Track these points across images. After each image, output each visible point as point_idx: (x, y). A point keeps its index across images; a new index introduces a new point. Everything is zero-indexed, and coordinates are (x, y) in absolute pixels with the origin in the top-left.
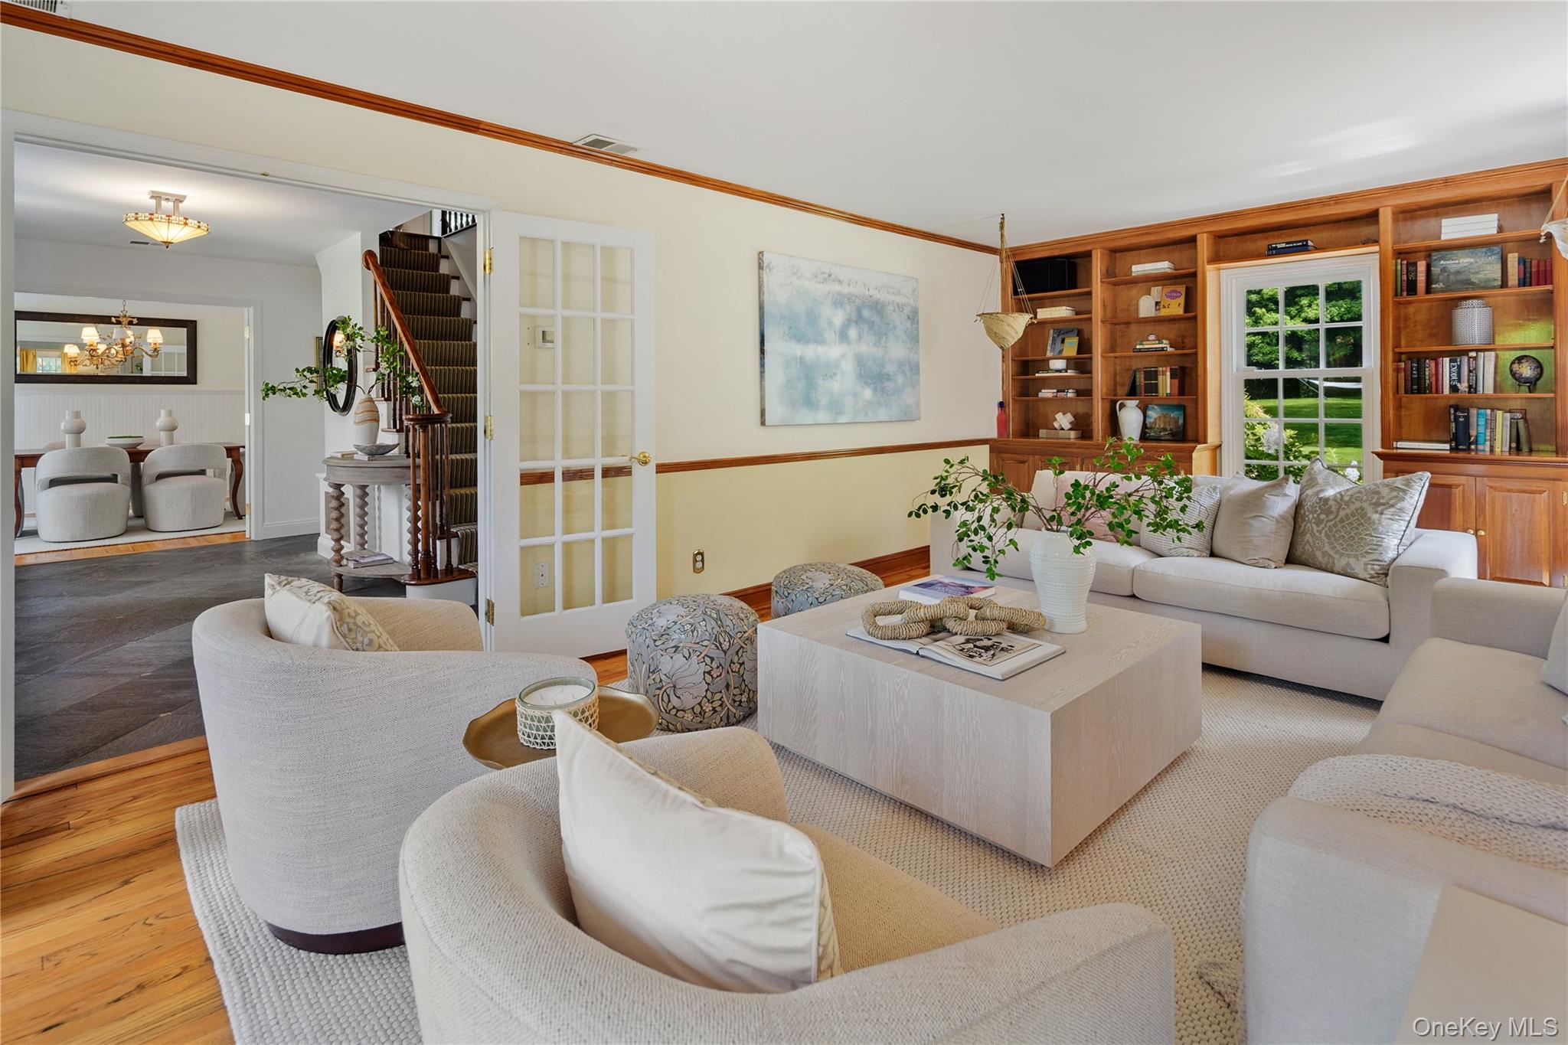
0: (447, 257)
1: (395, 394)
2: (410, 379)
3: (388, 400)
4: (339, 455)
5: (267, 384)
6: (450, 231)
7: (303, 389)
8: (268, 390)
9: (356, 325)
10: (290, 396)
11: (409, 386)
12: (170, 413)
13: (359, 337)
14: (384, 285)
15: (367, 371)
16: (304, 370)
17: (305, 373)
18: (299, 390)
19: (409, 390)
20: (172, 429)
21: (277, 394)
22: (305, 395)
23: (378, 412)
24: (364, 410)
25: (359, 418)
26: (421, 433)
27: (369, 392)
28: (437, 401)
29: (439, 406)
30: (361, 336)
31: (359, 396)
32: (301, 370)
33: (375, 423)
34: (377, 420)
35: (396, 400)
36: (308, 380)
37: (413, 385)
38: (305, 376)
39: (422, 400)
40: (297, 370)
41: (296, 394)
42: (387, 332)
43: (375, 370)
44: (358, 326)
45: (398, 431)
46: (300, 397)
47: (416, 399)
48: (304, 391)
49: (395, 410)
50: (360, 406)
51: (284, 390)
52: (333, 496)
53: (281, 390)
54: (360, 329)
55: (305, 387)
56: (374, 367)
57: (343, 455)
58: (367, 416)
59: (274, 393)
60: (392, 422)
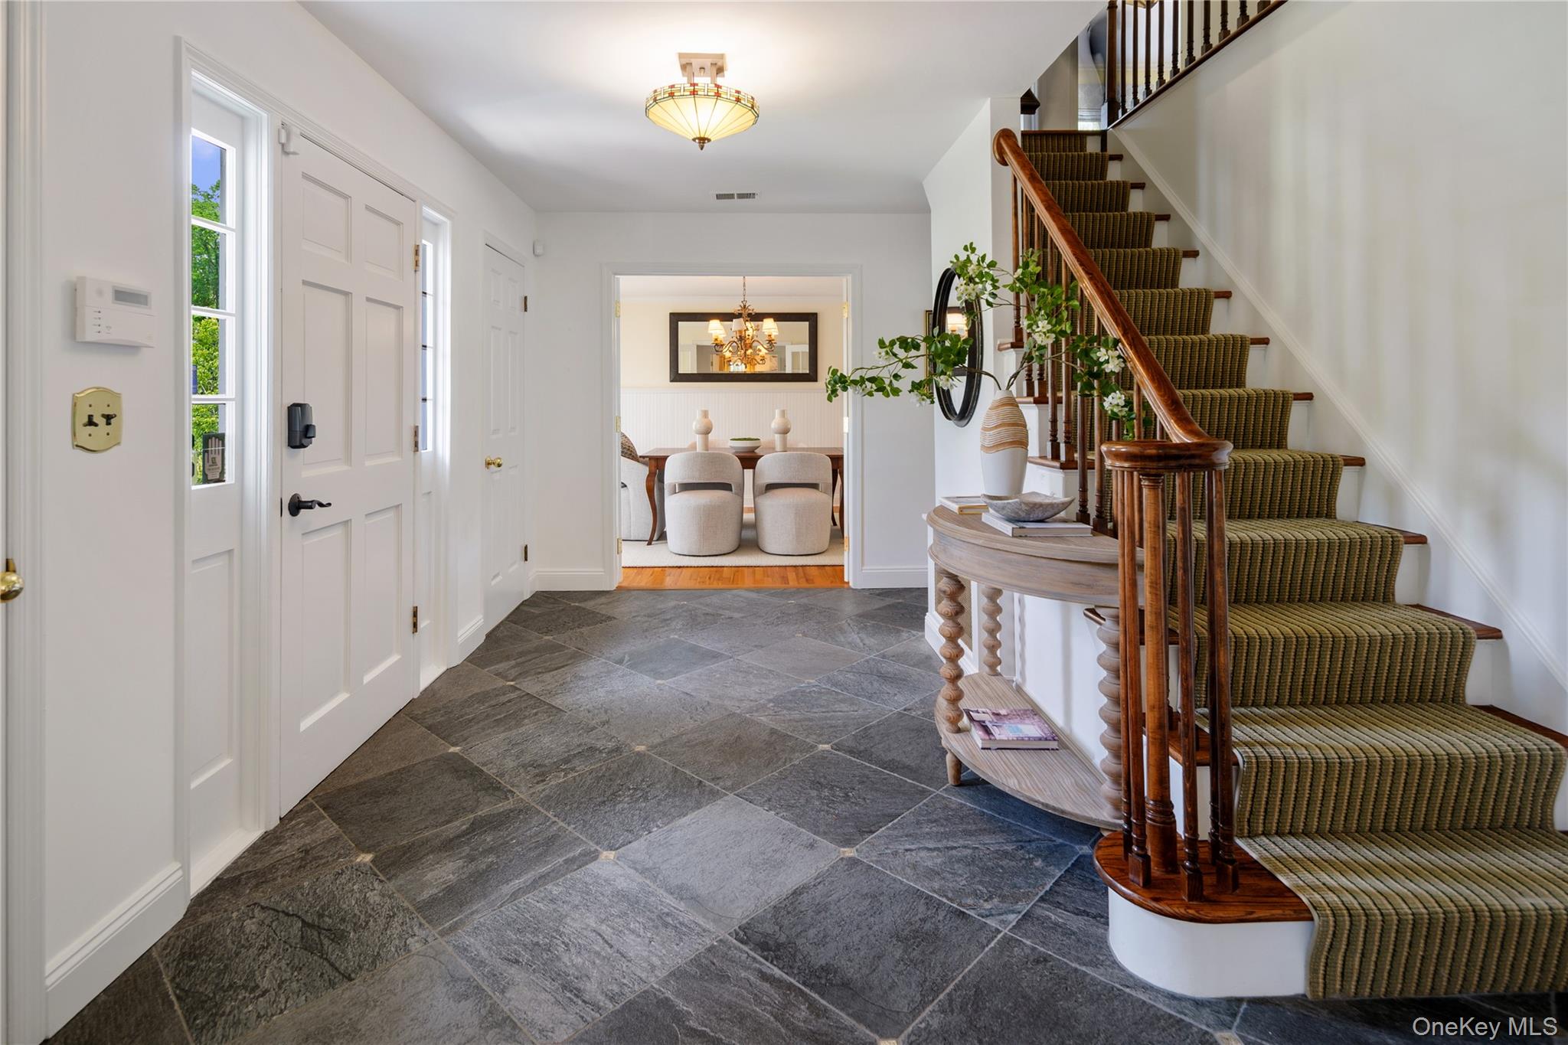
0: (1118, 158)
1: (1056, 388)
2: (1102, 354)
3: (1040, 401)
4: (954, 507)
5: (835, 372)
6: (1124, 111)
7: (894, 381)
8: (836, 383)
9: (983, 258)
10: (870, 394)
11: (1096, 373)
12: (783, 413)
13: (990, 282)
14: (1032, 179)
15: (1000, 349)
16: (893, 343)
17: (896, 349)
18: (887, 382)
19: (1098, 379)
20: (785, 432)
21: (850, 390)
22: (896, 392)
23: (1025, 426)
24: (1000, 422)
25: (992, 437)
26: (1145, 491)
27: (1009, 386)
28: (1174, 407)
29: (1182, 420)
30: (992, 279)
31: (989, 394)
32: (887, 344)
33: (1020, 450)
34: (1023, 443)
35: (1057, 401)
36: (901, 364)
37: (1110, 368)
38: (895, 355)
39: (1128, 403)
40: (882, 344)
41: (881, 389)
42: (1039, 269)
43: (1013, 346)
44: (988, 260)
45: (1063, 467)
46: (888, 396)
47: (1114, 401)
48: (896, 384)
49: (1054, 421)
50: (994, 412)
51: (862, 380)
52: (944, 592)
53: (854, 382)
54: (992, 265)
55: (896, 376)
56: (1012, 340)
57: (961, 509)
58: (1005, 434)
59: (845, 389)
60: (1049, 444)
